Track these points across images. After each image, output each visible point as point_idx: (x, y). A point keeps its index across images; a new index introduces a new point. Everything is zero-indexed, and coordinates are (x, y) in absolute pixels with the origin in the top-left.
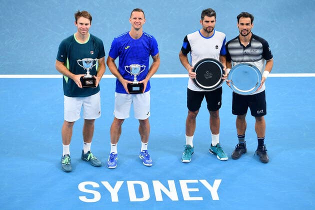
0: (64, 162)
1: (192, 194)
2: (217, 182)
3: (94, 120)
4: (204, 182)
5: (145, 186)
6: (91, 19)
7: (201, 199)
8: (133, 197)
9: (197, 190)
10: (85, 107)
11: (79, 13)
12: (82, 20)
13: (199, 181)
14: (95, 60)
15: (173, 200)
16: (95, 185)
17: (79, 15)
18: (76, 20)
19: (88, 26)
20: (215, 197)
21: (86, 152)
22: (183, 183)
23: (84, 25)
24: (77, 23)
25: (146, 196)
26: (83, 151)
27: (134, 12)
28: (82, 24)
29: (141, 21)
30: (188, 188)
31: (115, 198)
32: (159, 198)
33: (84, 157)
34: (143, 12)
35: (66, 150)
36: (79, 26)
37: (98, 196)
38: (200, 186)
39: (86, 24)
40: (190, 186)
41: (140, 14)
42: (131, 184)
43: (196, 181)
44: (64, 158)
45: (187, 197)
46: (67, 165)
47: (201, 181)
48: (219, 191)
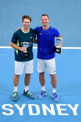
0: (14, 95)
1: (63, 112)
2: (77, 106)
3: (31, 74)
4: (70, 105)
5: (37, 107)
6: (31, 20)
7: (67, 114)
8: (31, 113)
9: (65, 110)
10: (26, 67)
11: (25, 16)
12: (26, 20)
13: (67, 105)
14: (30, 43)
15: (52, 115)
16: (11, 106)
17: (24, 17)
18: (23, 20)
19: (29, 24)
20: (75, 113)
21: (26, 91)
22: (58, 106)
23: (27, 23)
24: (23, 22)
25: (38, 113)
26: (24, 90)
27: (43, 16)
28: (26, 22)
29: (47, 21)
30: (61, 108)
31: (21, 113)
32: (45, 113)
33: (25, 94)
34: (47, 16)
35: (16, 89)
36: (25, 23)
37: (12, 112)
38: (67, 107)
39: (28, 23)
40: (61, 107)
41: (46, 17)
42: (30, 106)
43: (65, 105)
44: (14, 93)
45: (60, 113)
46: (15, 97)
47: (68, 105)
48: (78, 111)
